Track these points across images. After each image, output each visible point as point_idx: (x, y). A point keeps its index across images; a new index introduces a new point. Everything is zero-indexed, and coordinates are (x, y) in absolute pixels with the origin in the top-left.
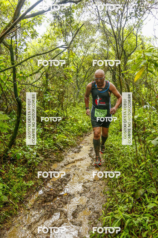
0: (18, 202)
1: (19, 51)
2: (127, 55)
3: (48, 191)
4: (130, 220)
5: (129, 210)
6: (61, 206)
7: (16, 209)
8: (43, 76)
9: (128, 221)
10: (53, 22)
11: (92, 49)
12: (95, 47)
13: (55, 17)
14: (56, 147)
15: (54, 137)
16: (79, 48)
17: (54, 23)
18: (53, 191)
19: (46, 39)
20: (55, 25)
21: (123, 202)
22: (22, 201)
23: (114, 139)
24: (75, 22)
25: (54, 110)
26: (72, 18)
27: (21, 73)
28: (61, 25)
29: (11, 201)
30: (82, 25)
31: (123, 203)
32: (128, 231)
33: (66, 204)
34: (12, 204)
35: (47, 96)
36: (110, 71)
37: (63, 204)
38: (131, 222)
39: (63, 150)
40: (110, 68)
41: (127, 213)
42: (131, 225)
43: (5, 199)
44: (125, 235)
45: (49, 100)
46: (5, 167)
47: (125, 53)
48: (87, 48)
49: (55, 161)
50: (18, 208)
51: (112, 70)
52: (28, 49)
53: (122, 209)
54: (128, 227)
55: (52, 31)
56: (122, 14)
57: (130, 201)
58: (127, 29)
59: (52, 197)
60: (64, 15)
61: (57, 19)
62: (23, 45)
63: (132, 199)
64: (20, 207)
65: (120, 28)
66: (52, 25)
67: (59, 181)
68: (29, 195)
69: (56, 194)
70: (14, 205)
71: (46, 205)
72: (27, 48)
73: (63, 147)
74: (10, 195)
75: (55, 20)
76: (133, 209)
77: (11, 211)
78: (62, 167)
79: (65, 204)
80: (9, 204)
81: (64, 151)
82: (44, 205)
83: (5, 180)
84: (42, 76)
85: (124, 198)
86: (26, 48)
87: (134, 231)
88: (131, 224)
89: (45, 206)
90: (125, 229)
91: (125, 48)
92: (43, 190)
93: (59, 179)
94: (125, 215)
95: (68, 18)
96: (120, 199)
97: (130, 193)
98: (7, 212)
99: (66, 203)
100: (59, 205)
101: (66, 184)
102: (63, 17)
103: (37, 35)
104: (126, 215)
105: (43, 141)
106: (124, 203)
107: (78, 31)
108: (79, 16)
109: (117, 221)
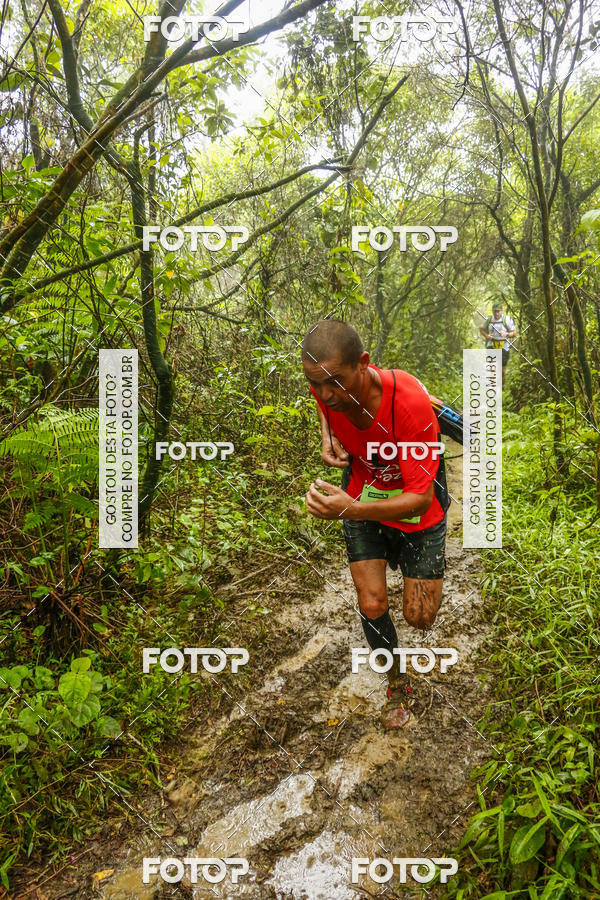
0: (158, 740)
1: (163, 188)
2: (575, 196)
3: (268, 709)
4: (579, 828)
5: (577, 793)
6: (317, 764)
7: (151, 767)
8: (249, 277)
9: (572, 832)
10: (288, 75)
11: (436, 172)
12: (450, 167)
13: (295, 52)
14: (299, 543)
15: (291, 507)
16: (389, 170)
17: (293, 77)
18: (287, 709)
19: (262, 135)
20: (295, 86)
21: (553, 759)
22: (173, 743)
23: (520, 520)
24: (373, 71)
25: (293, 406)
26: (363, 54)
27: (170, 266)
28: (319, 82)
29: (135, 740)
30: (401, 83)
31: (554, 763)
32: (572, 872)
33: (335, 758)
34: (135, 750)
35: (266, 353)
36: (507, 257)
37: (322, 758)
38: (584, 836)
39: (326, 557)
40: (506, 245)
41: (568, 803)
42: (583, 850)
43: (110, 729)
44: (560, 885)
45: (273, 369)
46: (110, 613)
47: (566, 187)
48: (419, 169)
49: (294, 595)
50: (157, 762)
51: (515, 255)
52: (197, 176)
53: (552, 786)
54: (571, 856)
55: (286, 106)
56: (559, 31)
57: (581, 756)
58: (578, 93)
59: (284, 729)
60: (332, 44)
61: (303, 63)
62: (174, 165)
63: (591, 751)
64: (166, 760)
65: (550, 89)
66: (284, 85)
67: (307, 672)
68: (199, 719)
69: (296, 719)
70: (145, 754)
71: (261, 758)
72: (190, 175)
73: (323, 544)
74: (128, 715)
75: (295, 65)
76: (591, 787)
77: (134, 772)
78: (321, 621)
79: (330, 759)
80: (124, 748)
81: (328, 562)
82: (251, 758)
83: (110, 661)
84: (245, 278)
85: (559, 745)
86: (187, 172)
87: (594, 872)
88: (586, 845)
89: (256, 762)
90: (558, 863)
91: (566, 167)
92: (250, 703)
93: (310, 666)
94: (560, 807)
95: (347, 54)
96: (544, 750)
97: (582, 726)
98: (120, 775)
99: (333, 755)
100: (310, 759)
101: (334, 685)
102: (327, 51)
103: (228, 121)
104: (566, 810)
105: (251, 523)
106: (558, 764)
107: (383, 106)
108: (387, 45)
109: (527, 830)
